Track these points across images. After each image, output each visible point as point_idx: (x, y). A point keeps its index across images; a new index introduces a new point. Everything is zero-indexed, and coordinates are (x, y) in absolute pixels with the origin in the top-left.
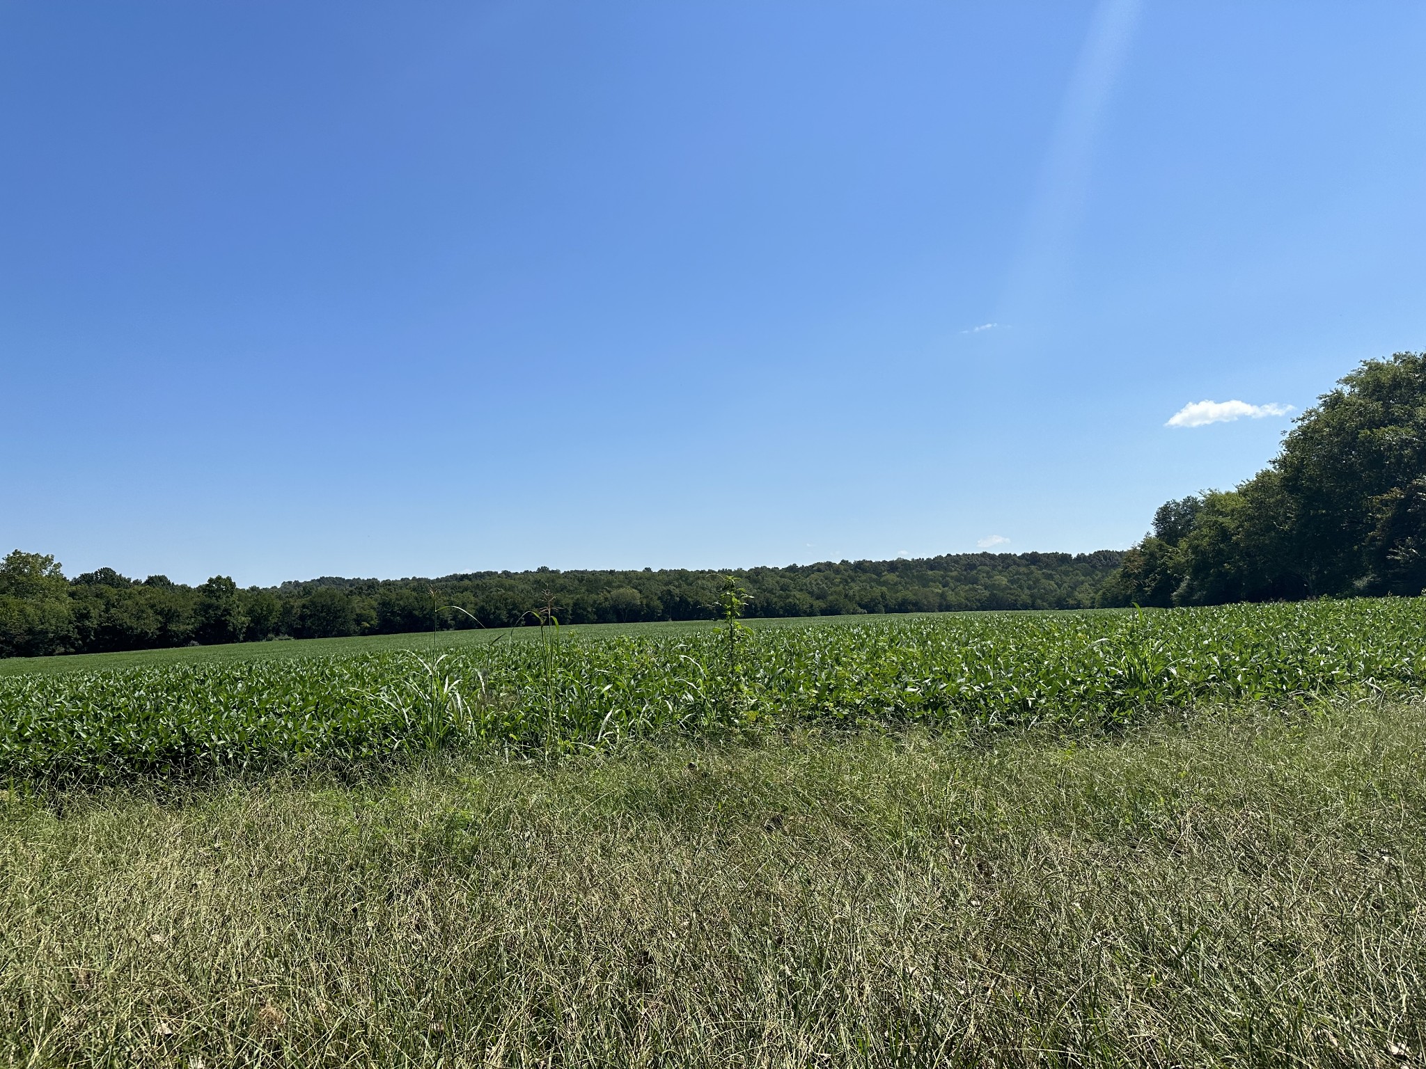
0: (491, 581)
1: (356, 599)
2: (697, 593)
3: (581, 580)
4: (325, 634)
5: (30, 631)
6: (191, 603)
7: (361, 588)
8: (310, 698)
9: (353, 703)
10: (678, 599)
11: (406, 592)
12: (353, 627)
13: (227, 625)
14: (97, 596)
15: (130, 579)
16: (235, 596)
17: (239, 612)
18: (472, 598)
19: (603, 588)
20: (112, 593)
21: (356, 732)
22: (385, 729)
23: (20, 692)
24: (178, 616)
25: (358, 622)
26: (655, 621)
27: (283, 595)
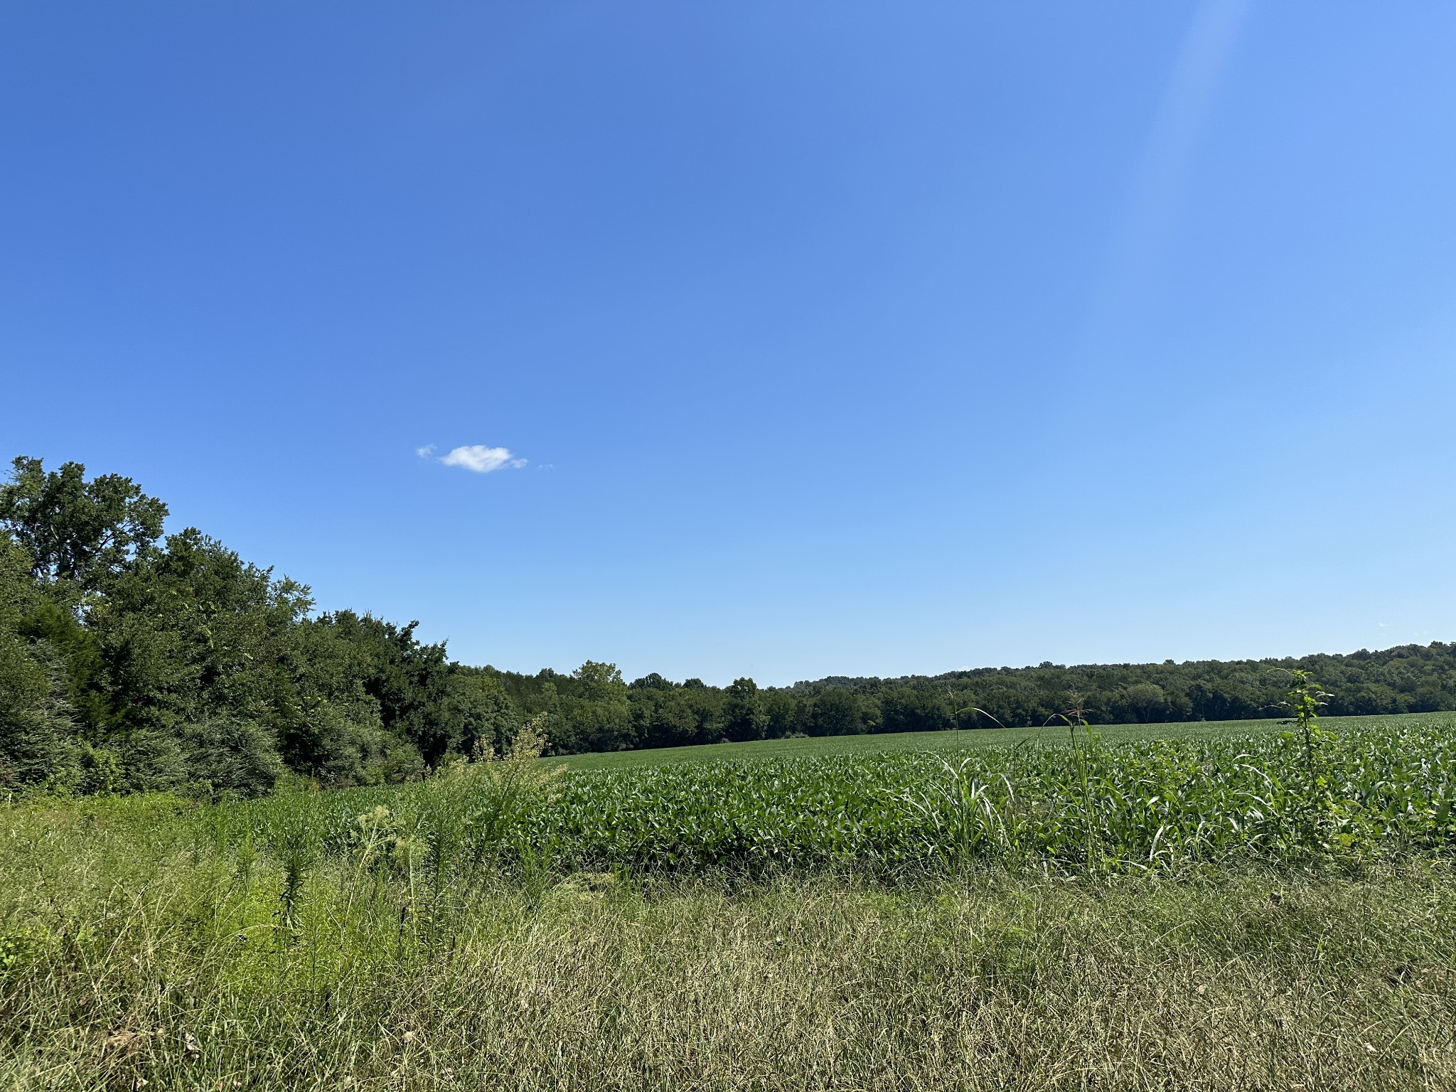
0: (991, 678)
1: (861, 697)
2: (1235, 688)
3: (1091, 676)
4: (836, 732)
5: (601, 730)
6: (721, 703)
7: (865, 687)
8: (840, 797)
9: (879, 804)
10: (1211, 695)
11: (907, 690)
12: (861, 726)
13: (751, 724)
14: (648, 699)
15: (672, 682)
16: (756, 697)
17: (761, 711)
18: (973, 697)
19: (1117, 684)
20: (659, 694)
21: (888, 834)
22: (915, 832)
23: (604, 784)
24: (711, 715)
25: (864, 720)
26: (1185, 721)
27: (796, 695)
